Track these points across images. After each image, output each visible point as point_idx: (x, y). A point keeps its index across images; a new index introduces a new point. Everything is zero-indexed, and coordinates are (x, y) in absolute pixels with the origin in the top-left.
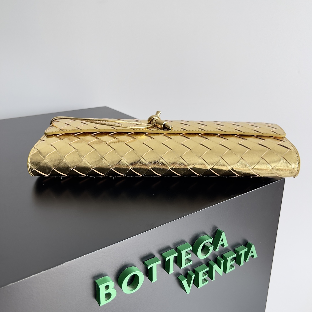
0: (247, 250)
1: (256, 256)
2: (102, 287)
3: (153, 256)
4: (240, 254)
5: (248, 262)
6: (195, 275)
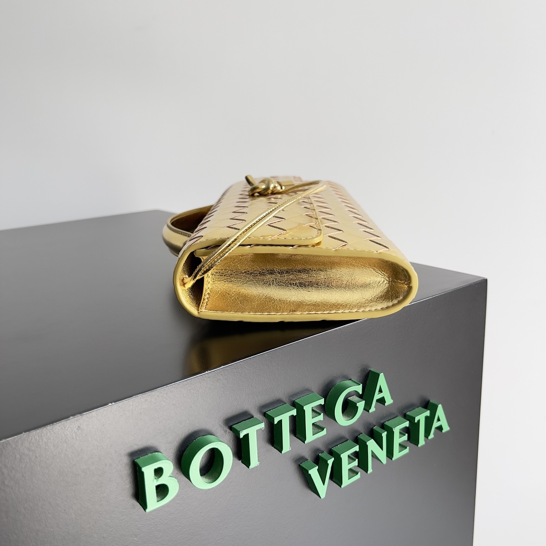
0: (428, 415)
1: (446, 428)
2: (148, 471)
3: (249, 417)
4: (416, 421)
5: (432, 439)
6: (333, 459)
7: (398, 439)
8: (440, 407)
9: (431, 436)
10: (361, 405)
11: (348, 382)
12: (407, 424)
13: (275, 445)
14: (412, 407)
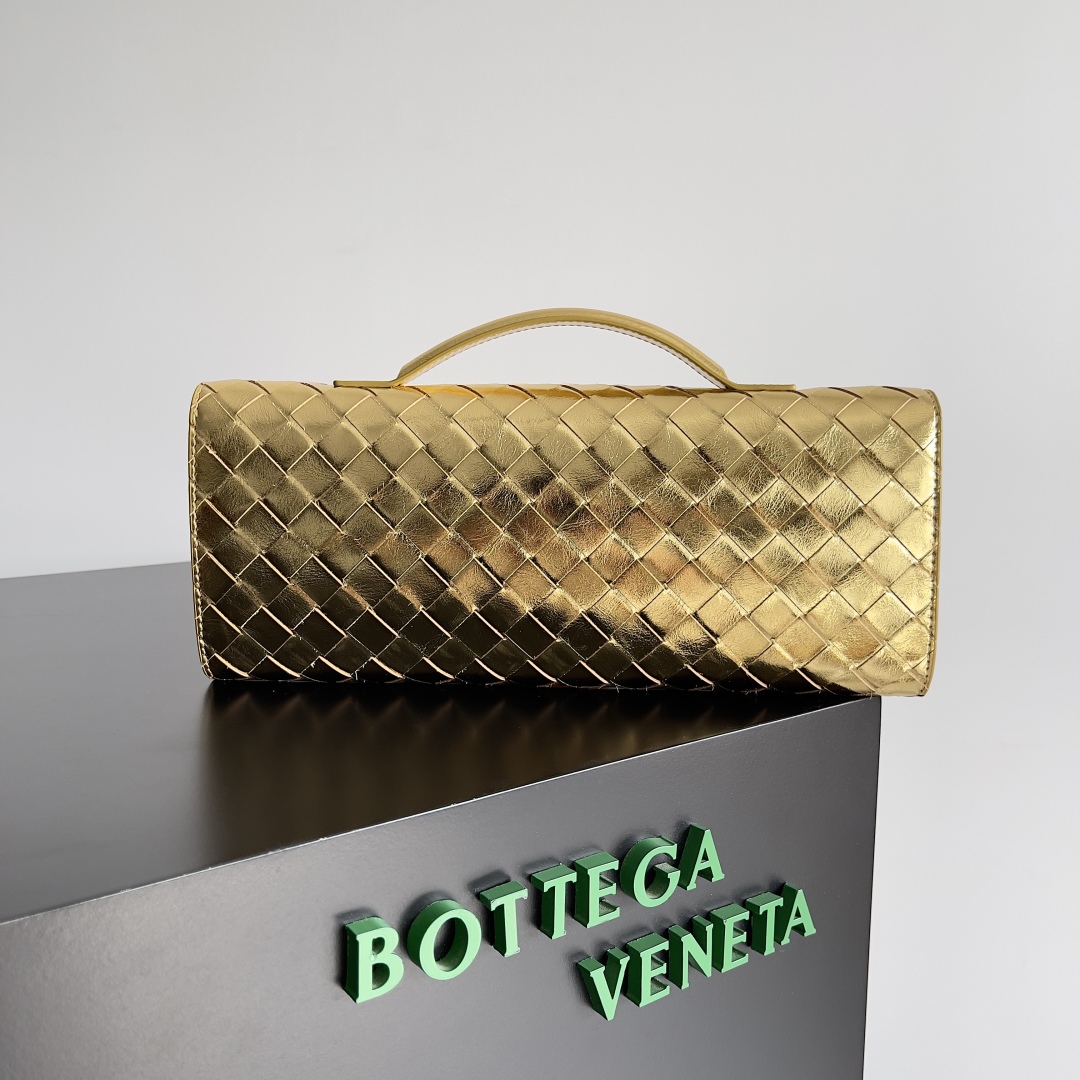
0: (782, 904)
1: (810, 930)
2: (365, 941)
3: (504, 879)
4: (761, 913)
5: (787, 946)
6: (628, 958)
7: (731, 940)
8: (800, 893)
9: (786, 941)
10: (674, 877)
11: (656, 841)
12: (746, 915)
13: (542, 927)
14: (756, 890)
